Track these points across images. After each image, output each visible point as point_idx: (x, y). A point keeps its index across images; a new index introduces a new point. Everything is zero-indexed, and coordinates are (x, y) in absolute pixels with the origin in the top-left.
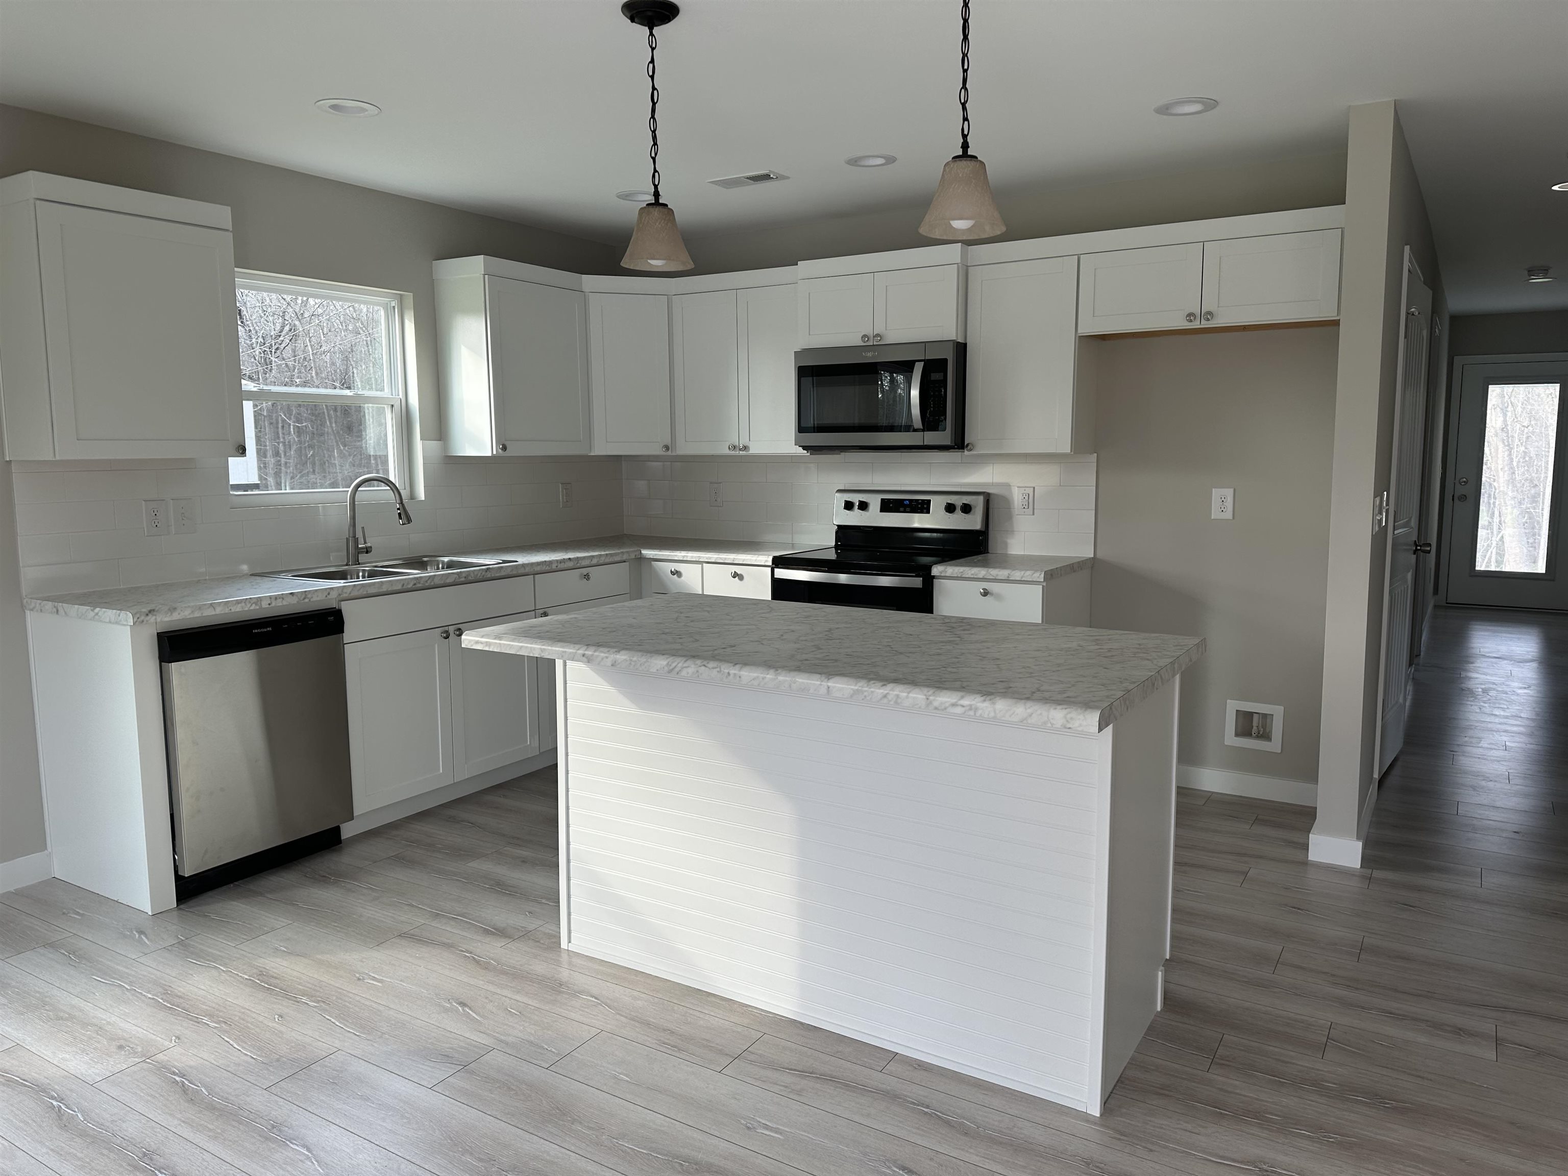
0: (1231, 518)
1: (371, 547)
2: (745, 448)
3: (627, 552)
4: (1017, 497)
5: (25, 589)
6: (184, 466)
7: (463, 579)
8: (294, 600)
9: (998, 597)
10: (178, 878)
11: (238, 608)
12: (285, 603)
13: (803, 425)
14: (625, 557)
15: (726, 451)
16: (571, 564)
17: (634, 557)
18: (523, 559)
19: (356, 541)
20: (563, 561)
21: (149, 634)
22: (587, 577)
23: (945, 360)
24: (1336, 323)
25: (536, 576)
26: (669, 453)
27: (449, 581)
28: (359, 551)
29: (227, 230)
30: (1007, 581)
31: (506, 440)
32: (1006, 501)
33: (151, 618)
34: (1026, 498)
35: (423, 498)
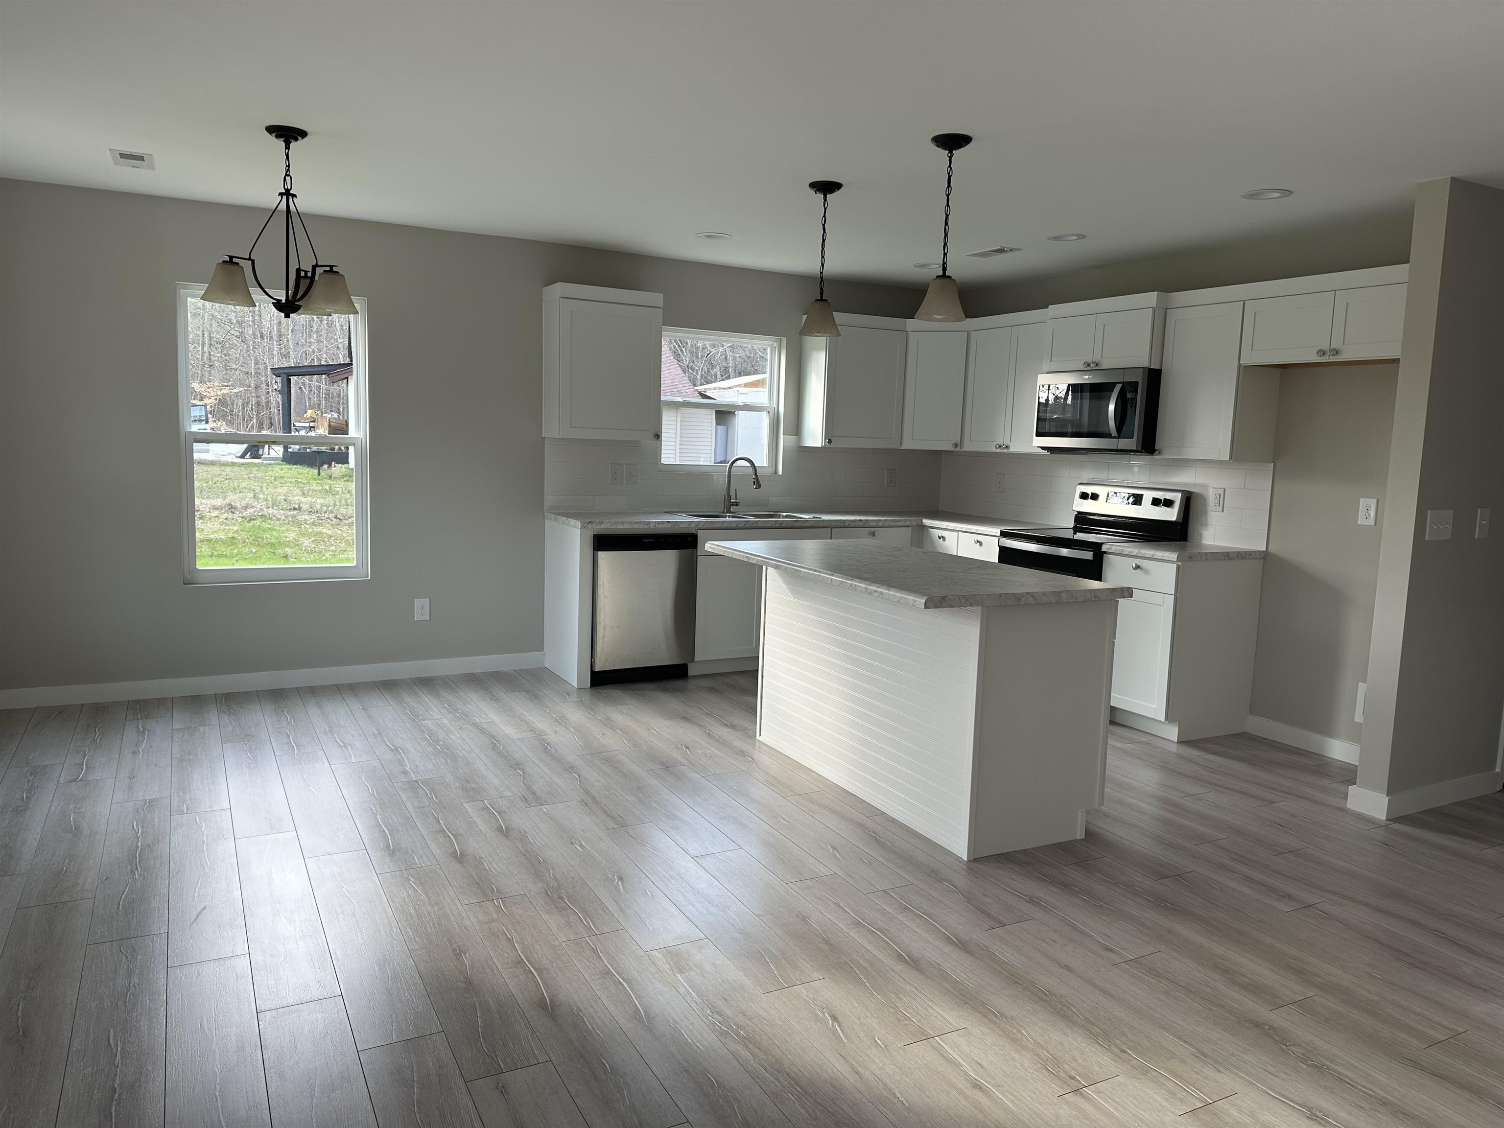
0: (1373, 524)
1: (739, 502)
2: (1007, 447)
3: (910, 520)
4: (1211, 496)
5: (545, 509)
6: (635, 445)
7: (778, 525)
8: (669, 526)
9: (1146, 572)
10: (593, 673)
11: (637, 526)
12: (663, 526)
13: (1040, 431)
14: (907, 523)
15: (994, 450)
16: (861, 524)
17: (915, 524)
18: (825, 517)
19: (730, 497)
20: (855, 521)
21: (590, 534)
22: (873, 534)
23: (1137, 383)
24: (1396, 361)
25: (833, 529)
26: (958, 449)
27: (768, 525)
28: (732, 504)
29: (660, 308)
30: (1152, 559)
31: (832, 436)
32: (1202, 498)
33: (590, 526)
34: (1218, 497)
35: (781, 473)
